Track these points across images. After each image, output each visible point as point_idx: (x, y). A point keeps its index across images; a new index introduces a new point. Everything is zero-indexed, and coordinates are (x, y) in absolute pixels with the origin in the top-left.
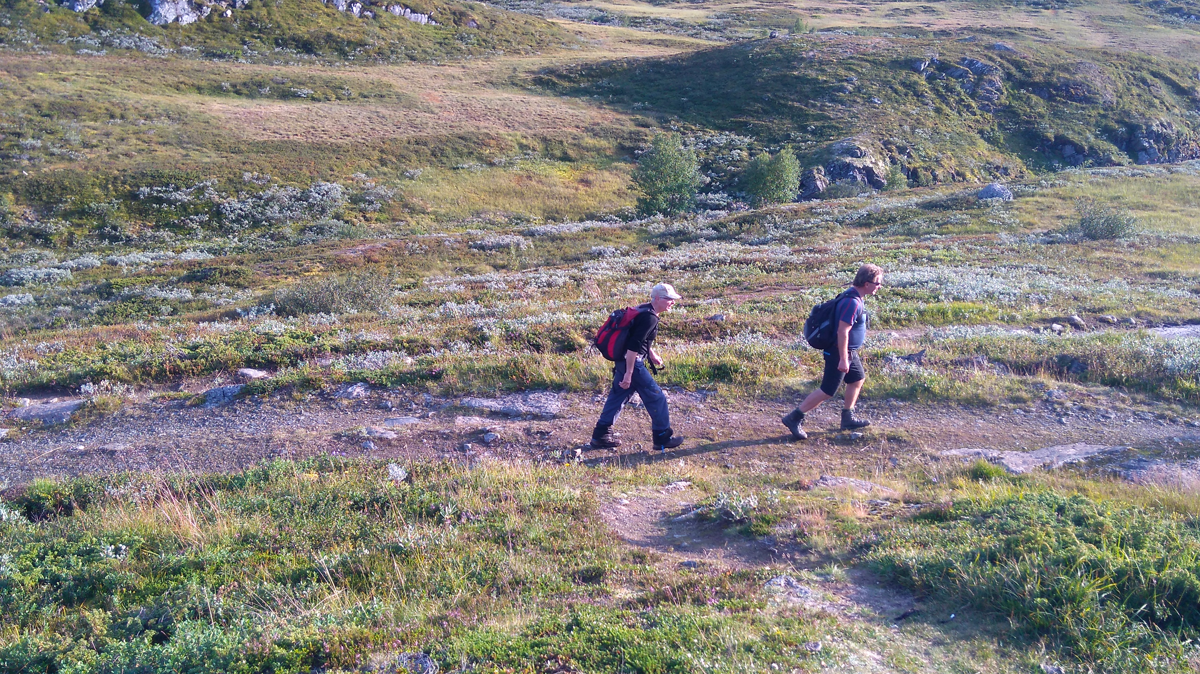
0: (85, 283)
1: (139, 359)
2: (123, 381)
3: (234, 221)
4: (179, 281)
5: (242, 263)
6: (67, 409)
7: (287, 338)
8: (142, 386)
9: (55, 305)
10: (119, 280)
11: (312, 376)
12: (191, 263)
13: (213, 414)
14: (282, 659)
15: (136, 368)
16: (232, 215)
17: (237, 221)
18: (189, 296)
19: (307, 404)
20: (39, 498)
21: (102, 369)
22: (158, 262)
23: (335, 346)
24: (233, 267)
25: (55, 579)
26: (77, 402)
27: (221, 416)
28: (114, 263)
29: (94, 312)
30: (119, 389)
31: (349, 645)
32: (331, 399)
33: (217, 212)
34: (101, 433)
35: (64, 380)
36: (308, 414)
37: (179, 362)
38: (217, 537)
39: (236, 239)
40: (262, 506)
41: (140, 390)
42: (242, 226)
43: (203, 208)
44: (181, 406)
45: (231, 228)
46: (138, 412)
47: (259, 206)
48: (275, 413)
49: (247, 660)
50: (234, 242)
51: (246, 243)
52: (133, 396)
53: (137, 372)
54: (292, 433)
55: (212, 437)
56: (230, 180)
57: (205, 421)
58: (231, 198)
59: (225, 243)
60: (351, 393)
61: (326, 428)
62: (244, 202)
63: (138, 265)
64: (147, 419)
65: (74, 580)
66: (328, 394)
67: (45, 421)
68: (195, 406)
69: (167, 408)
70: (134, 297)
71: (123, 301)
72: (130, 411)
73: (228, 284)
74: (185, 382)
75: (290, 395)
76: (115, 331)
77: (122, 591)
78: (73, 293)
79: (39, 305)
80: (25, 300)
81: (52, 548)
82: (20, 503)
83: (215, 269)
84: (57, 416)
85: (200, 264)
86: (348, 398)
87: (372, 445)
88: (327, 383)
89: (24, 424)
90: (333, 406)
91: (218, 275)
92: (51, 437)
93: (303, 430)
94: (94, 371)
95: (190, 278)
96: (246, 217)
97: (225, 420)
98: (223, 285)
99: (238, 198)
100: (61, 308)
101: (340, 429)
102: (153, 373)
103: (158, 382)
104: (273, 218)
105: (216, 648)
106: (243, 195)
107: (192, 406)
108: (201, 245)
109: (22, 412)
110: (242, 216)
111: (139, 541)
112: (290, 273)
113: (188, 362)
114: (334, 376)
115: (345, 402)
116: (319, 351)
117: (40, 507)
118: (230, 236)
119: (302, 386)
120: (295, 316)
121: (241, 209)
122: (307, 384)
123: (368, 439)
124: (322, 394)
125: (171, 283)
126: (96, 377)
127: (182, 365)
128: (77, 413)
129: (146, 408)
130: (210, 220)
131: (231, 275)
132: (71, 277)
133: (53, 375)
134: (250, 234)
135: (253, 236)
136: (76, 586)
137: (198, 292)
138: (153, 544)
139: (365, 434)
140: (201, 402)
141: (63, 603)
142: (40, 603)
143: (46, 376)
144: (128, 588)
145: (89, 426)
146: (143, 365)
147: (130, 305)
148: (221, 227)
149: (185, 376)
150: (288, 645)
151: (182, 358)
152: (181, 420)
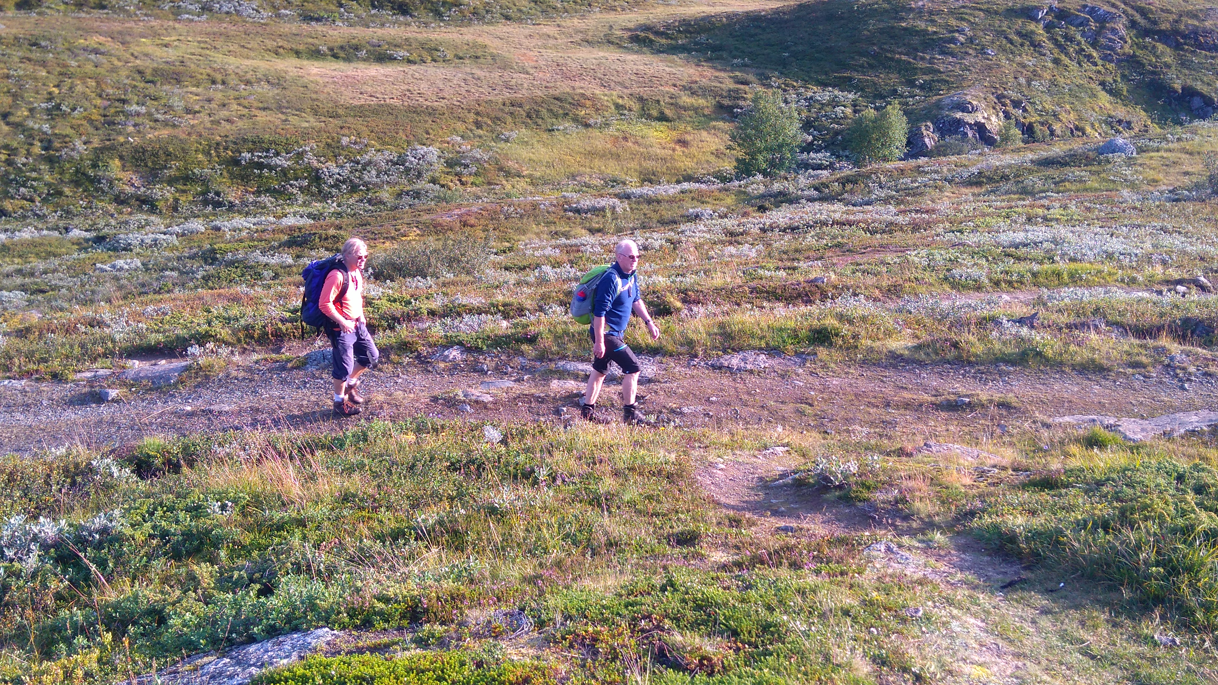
0: (191, 248)
1: (242, 322)
2: (227, 344)
3: (332, 186)
4: (280, 246)
5: (341, 228)
6: (174, 370)
7: (384, 301)
8: (245, 349)
9: (162, 270)
10: (223, 245)
11: (410, 339)
12: (291, 228)
13: (314, 376)
14: (381, 613)
15: (239, 330)
16: (331, 180)
17: (336, 186)
18: (290, 261)
19: (404, 367)
20: (149, 456)
21: (207, 332)
22: (260, 228)
23: (431, 310)
24: (332, 232)
25: (164, 534)
26: (184, 364)
27: (322, 379)
28: (218, 229)
29: (199, 277)
30: (224, 351)
31: (446, 601)
32: (428, 362)
33: (316, 177)
34: (207, 394)
35: (171, 342)
36: (405, 377)
37: (280, 325)
38: (318, 495)
39: (335, 204)
40: (361, 466)
41: (244, 353)
42: (339, 190)
43: (303, 173)
44: (283, 368)
45: (330, 193)
46: (242, 374)
47: (356, 170)
48: (373, 376)
49: (348, 614)
50: (332, 207)
51: (345, 208)
52: (237, 358)
53: (241, 335)
54: (390, 395)
55: (313, 398)
56: (328, 145)
57: (306, 383)
58: (329, 163)
59: (324, 208)
60: (447, 356)
61: (423, 391)
62: (342, 167)
63: (240, 230)
64: (251, 381)
65: (182, 535)
66: (425, 357)
67: (153, 383)
68: (296, 368)
69: (270, 370)
70: (237, 262)
71: (227, 266)
72: (234, 373)
73: (327, 249)
74: (286, 345)
75: (388, 358)
76: (219, 295)
77: (228, 546)
78: (179, 259)
79: (147, 269)
80: (133, 266)
81: (161, 504)
82: (130, 461)
83: (314, 234)
84: (164, 377)
85: (300, 229)
86: (444, 361)
87: (468, 408)
88: (423, 345)
89: (133, 386)
90: (430, 369)
91: (317, 240)
92: (160, 398)
93: (400, 392)
94: (199, 334)
95: (291, 243)
96: (344, 182)
97: (325, 382)
98: (322, 250)
99: (336, 163)
100: (167, 273)
101: (437, 392)
102: (256, 336)
103: (261, 344)
104: (370, 183)
105: (318, 601)
106: (341, 159)
107: (293, 368)
108: (301, 210)
109: (131, 374)
110: (340, 181)
111: (244, 498)
112: (387, 238)
113: (289, 325)
114: (430, 339)
115: (442, 365)
116: (416, 315)
117: (149, 465)
118: (329, 201)
119: (399, 348)
120: (392, 280)
121: (339, 174)
122: (404, 347)
123: (464, 402)
124: (419, 357)
125: (272, 248)
126: (201, 339)
127: (284, 328)
128: (184, 374)
129: (249, 370)
130: (309, 186)
131: (330, 241)
132: (177, 243)
133: (161, 337)
134: (348, 199)
135: (351, 201)
136: (185, 541)
137: (298, 257)
138: (257, 501)
139: (461, 397)
140: (302, 364)
141: (172, 557)
142: (150, 557)
143: (154, 338)
144: (234, 543)
145: (195, 387)
146: (247, 328)
147: (234, 270)
148: (320, 192)
149: (286, 339)
150: (386, 600)
151: (283, 321)
152: (283, 382)
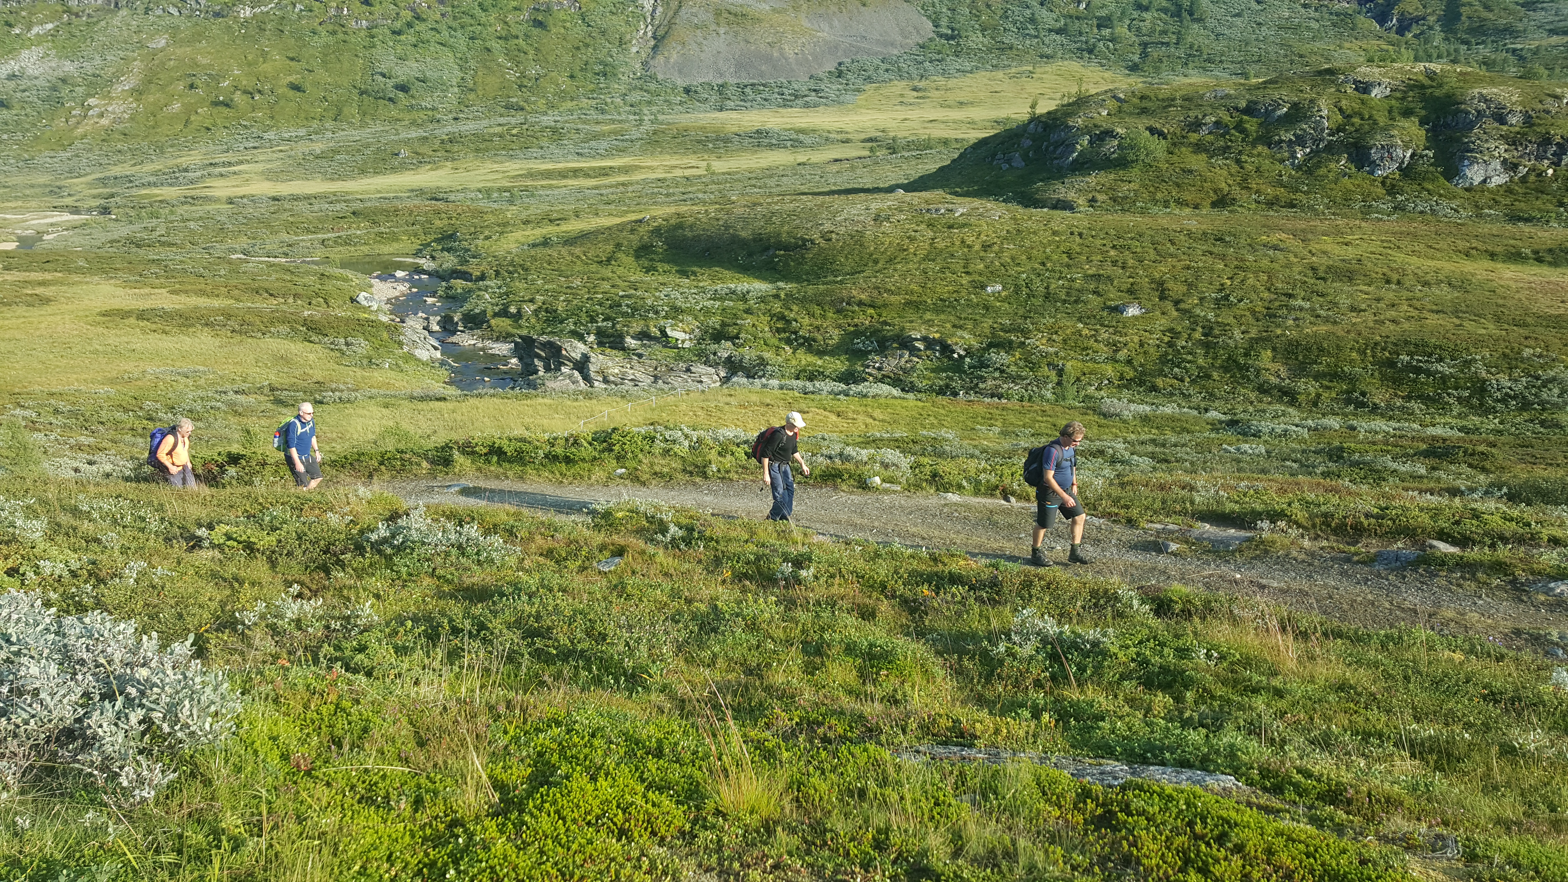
0: (1319, 443)
1: (1323, 508)
2: (1299, 526)
3: (1498, 401)
4: (1415, 455)
5: (1495, 446)
6: (1237, 538)
7: (1497, 518)
8: (1319, 536)
9: (1284, 460)
10: (1352, 445)
11: (1508, 561)
12: (1434, 438)
13: (1379, 575)
15: (1317, 516)
16: (1498, 394)
17: (1503, 401)
18: (1423, 471)
19: (1491, 589)
20: (1171, 600)
21: (1283, 511)
22: (1398, 433)
23: (1554, 537)
24: (1482, 448)
25: (1144, 662)
26: (1248, 534)
27: (1387, 580)
28: (1353, 428)
29: (1318, 472)
30: (1294, 532)
32: (1525, 591)
33: (1481, 388)
34: (1261, 567)
35: (1245, 514)
36: (1489, 600)
37: (1363, 519)
39: (1496, 421)
41: (1315, 539)
42: (1507, 406)
43: (1465, 383)
44: (1348, 560)
45: (1494, 408)
46: (1302, 556)
47: (1534, 386)
48: (1450, 590)
50: (1493, 423)
51: (1508, 426)
52: (1306, 543)
53: (1317, 521)
54: (1462, 615)
55: (1370, 597)
56: (1505, 355)
57: (1368, 580)
58: (1501, 375)
59: (1482, 423)
60: (1552, 589)
61: (1506, 620)
62: (1516, 380)
63: (1376, 433)
64: (1310, 565)
65: (1160, 668)
66: (1522, 584)
67: (1213, 546)
68: (1362, 563)
69: (1333, 559)
70: (1364, 463)
71: (1351, 466)
72: (1294, 554)
73: (1470, 466)
74: (1364, 541)
75: (1474, 575)
76: (1319, 484)
77: (1198, 691)
78: (1304, 451)
79: (1269, 457)
80: (1257, 451)
81: (1155, 638)
82: (1153, 600)
83: (1459, 447)
84: (1225, 542)
85: (1444, 440)
86: (1547, 594)
87: (1560, 652)
88: (1524, 571)
89: (1194, 544)
90: (1525, 598)
91: (1461, 454)
92: (1215, 561)
93: (1476, 614)
94: (1275, 511)
95: (1426, 454)
96: (1514, 398)
97: (1390, 584)
98: (1464, 466)
99: (1510, 375)
100: (1288, 463)
101: (1525, 625)
102: (1333, 525)
103: (1336, 535)
104: (1548, 402)
106: (1516, 373)
107: (1358, 562)
108: (1454, 422)
109: (1196, 532)
110: (1510, 396)
111: (1234, 656)
112: (1551, 464)
113: (1373, 521)
114: (1535, 566)
115: (1542, 598)
116: (1533, 538)
117: (1169, 608)
118: (1491, 417)
119: (1491, 567)
120: (1528, 504)
121: (1510, 388)
122: (1498, 567)
123: (1557, 644)
124: (1514, 582)
125: (1406, 455)
126: (1274, 516)
127: (1366, 523)
128: (1245, 545)
129: (1312, 555)
130: (1470, 397)
131: (1477, 457)
132: (1306, 436)
133: (1237, 507)
134: (1515, 417)
135: (1518, 420)
136: (1159, 673)
137: (1434, 469)
138: (1246, 662)
139: (1555, 637)
140: (1370, 561)
141: (1144, 684)
142: (1123, 677)
143: (1230, 507)
144: (1204, 690)
145: (1252, 558)
146: (1325, 515)
147: (1357, 471)
148: (1481, 405)
149: (1366, 534)
151: (1367, 516)
152: (1343, 573)
